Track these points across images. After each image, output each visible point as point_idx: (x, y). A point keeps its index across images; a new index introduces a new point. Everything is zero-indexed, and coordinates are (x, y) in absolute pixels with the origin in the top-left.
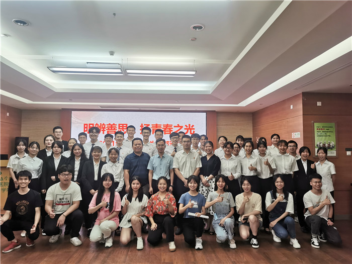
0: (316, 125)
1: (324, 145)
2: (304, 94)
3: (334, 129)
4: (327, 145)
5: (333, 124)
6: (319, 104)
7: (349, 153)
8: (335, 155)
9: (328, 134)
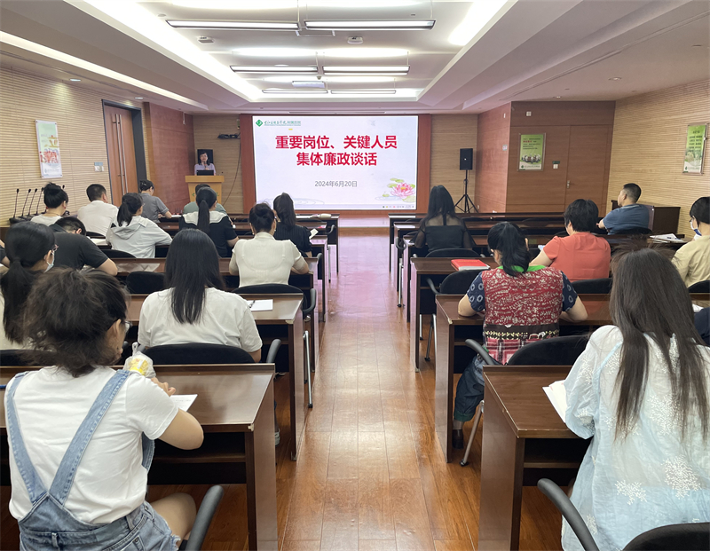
0: (523, 137)
1: (530, 158)
2: (513, 103)
3: (541, 142)
4: (532, 158)
5: (541, 136)
6: (529, 114)
7: (556, 166)
8: (540, 168)
9: (535, 146)
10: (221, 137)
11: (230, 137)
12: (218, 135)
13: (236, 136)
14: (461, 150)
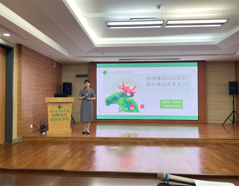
10: (78, 76)
11: (83, 76)
12: (76, 75)
13: (86, 76)
14: (230, 83)
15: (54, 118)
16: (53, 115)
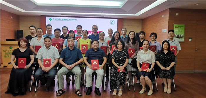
4: (179, 36)
5: (183, 25)
6: (177, 14)
7: (190, 40)
8: (183, 41)
15: (7, 55)
16: (6, 53)
